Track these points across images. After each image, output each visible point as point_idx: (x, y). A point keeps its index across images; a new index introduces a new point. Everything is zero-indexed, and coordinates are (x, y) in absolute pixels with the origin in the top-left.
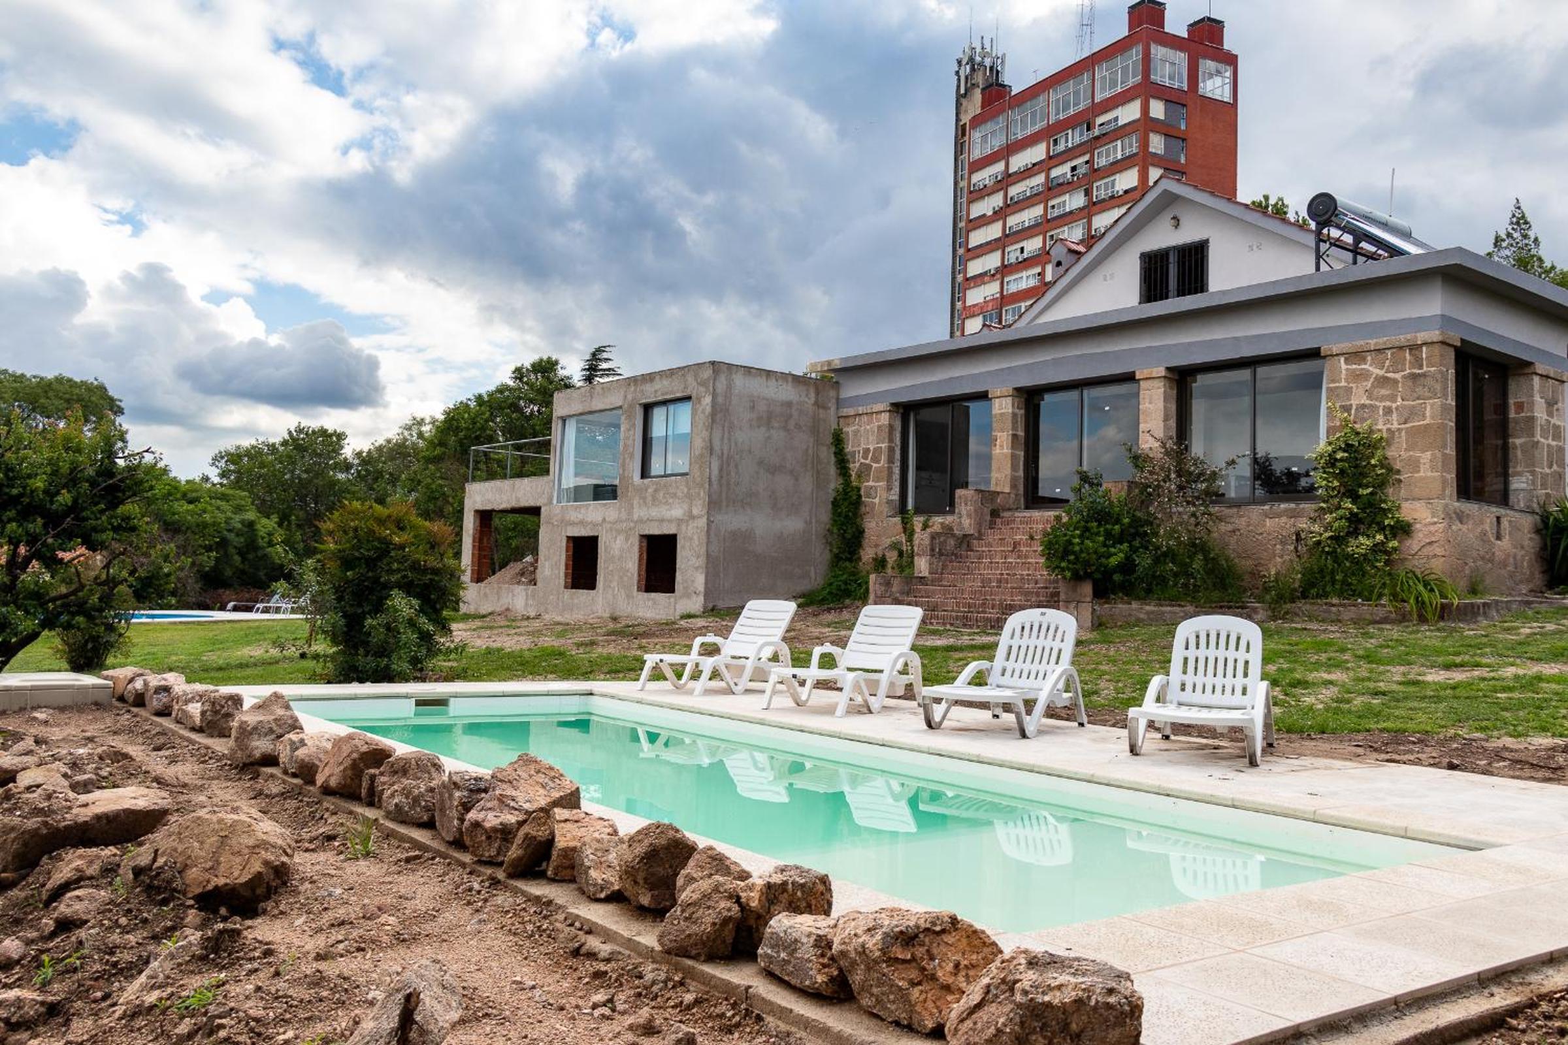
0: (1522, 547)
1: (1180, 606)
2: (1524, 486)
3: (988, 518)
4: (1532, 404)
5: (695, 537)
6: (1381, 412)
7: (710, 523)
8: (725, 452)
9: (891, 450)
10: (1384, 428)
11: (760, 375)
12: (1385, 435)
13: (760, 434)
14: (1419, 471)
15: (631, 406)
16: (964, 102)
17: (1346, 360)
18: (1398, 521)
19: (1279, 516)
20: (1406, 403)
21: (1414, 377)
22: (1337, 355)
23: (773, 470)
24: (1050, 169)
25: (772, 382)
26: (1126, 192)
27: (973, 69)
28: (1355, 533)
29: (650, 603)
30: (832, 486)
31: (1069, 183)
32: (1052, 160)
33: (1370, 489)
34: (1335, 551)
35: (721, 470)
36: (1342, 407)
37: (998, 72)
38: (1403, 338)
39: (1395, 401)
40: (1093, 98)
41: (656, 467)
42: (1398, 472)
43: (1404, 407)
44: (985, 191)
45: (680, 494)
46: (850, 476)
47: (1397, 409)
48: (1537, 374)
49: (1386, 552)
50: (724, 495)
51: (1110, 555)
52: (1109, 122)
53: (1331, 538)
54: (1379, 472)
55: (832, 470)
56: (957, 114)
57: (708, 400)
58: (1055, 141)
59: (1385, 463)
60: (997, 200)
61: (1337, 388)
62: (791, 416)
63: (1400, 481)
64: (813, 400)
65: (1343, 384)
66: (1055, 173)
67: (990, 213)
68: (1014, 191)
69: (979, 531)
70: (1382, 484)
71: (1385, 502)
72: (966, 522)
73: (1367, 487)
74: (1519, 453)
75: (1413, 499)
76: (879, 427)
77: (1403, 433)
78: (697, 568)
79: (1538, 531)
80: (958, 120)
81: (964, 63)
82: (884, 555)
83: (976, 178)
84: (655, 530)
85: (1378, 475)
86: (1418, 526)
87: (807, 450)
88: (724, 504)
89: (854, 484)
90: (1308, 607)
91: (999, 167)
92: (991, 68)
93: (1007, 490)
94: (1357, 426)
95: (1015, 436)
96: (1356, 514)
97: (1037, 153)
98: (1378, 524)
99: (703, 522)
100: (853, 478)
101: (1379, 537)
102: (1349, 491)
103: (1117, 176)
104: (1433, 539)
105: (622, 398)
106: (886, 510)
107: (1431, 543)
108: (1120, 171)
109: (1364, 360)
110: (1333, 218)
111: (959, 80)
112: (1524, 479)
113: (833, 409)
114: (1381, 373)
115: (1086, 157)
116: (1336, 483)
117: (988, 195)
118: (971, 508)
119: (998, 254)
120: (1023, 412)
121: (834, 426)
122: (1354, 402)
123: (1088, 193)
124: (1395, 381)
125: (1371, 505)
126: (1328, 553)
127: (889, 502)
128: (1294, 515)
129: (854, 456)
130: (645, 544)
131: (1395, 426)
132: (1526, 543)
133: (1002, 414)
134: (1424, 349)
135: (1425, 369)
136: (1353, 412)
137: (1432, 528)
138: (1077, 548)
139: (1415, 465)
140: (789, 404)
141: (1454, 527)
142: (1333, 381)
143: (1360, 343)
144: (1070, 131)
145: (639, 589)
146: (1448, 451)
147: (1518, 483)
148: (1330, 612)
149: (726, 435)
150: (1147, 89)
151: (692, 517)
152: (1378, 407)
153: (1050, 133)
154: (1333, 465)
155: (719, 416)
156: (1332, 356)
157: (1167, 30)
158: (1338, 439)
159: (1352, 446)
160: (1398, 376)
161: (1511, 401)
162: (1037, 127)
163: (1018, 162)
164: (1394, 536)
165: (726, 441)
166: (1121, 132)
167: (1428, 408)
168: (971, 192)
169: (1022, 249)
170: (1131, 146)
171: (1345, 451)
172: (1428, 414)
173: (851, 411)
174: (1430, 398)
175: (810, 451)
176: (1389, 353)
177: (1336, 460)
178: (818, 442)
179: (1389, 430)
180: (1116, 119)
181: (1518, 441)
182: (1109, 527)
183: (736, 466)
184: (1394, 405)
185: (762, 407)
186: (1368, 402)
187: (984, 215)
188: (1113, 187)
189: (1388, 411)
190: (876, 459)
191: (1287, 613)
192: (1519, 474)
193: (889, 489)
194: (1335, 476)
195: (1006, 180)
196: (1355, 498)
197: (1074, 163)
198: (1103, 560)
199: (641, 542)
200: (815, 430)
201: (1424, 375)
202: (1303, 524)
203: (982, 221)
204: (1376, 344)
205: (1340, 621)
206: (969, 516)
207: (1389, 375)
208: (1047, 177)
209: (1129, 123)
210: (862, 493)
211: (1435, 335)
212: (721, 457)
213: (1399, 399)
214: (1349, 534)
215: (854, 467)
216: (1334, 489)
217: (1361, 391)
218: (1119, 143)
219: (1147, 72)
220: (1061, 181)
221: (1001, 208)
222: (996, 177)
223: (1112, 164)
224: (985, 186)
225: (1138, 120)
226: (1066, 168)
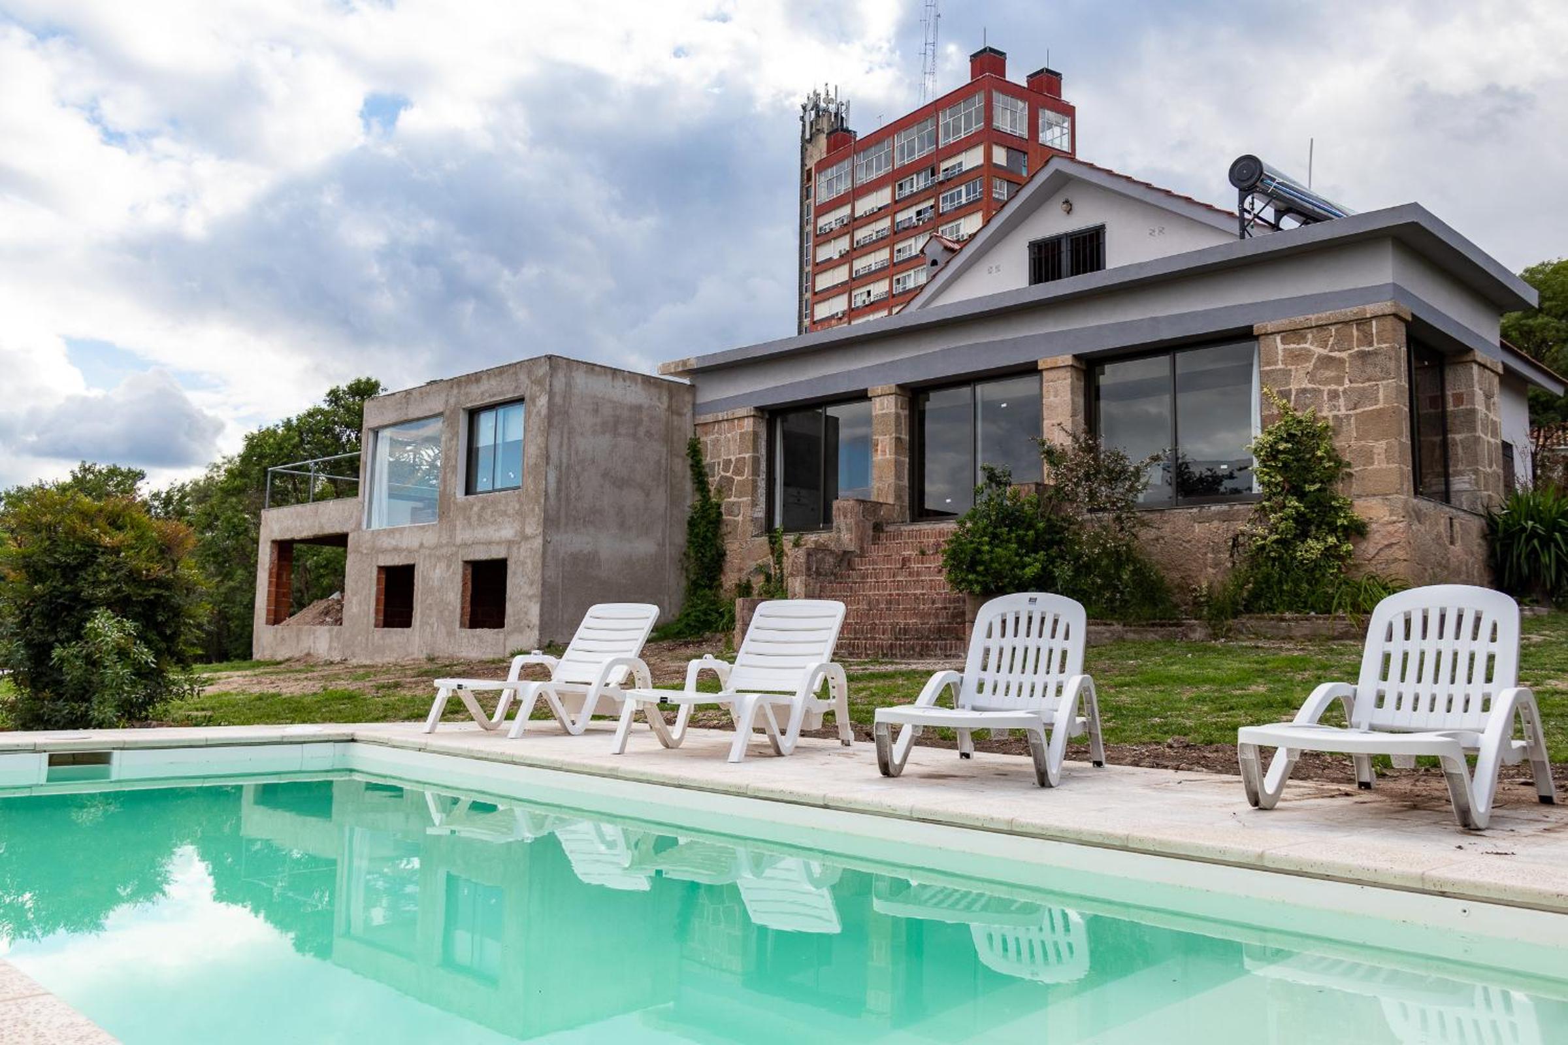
0: (1472, 554)
1: (1105, 624)
2: (1467, 486)
3: (871, 533)
4: (1473, 395)
5: (529, 561)
6: (1325, 397)
7: (546, 543)
8: (564, 461)
9: (756, 461)
10: (1330, 415)
11: (605, 374)
12: (1331, 423)
13: (605, 441)
14: (1372, 464)
15: (454, 412)
16: (809, 147)
17: (1283, 341)
18: (1352, 521)
19: (1209, 520)
20: (1353, 385)
21: (1363, 355)
22: (1272, 333)
23: (621, 483)
24: (895, 213)
25: (619, 383)
27: (817, 115)
28: (1304, 535)
29: (475, 641)
30: (689, 502)
31: (914, 227)
32: (898, 205)
33: (1318, 486)
34: (1280, 558)
35: (559, 482)
36: (1280, 392)
37: (842, 118)
38: (1350, 311)
39: (1342, 384)
40: (937, 143)
41: (483, 482)
42: (1349, 465)
43: (1352, 390)
44: (831, 236)
45: (510, 512)
46: (709, 491)
47: (1344, 392)
48: (1476, 362)
49: (1341, 558)
50: (563, 513)
51: (1024, 566)
52: (954, 167)
53: (1276, 541)
54: (1327, 465)
55: (689, 486)
56: (803, 159)
57: (543, 401)
58: (901, 186)
59: (1332, 455)
60: (843, 244)
61: (1273, 371)
62: (641, 420)
63: (1350, 475)
64: (665, 405)
65: (1280, 366)
66: (900, 217)
67: (836, 257)
68: (861, 234)
69: (862, 548)
70: (1329, 478)
71: (1334, 499)
72: (846, 537)
73: (1313, 483)
74: (1460, 451)
75: (1367, 495)
76: (742, 434)
77: (1353, 420)
78: (530, 598)
79: (1484, 537)
80: (803, 165)
81: (809, 108)
82: (749, 581)
83: (823, 221)
84: (481, 555)
85: (1325, 468)
86: (1374, 526)
87: (659, 462)
88: (563, 520)
89: (714, 500)
90: (1253, 622)
91: (845, 211)
92: (836, 115)
93: (891, 501)
94: (1298, 414)
95: (898, 440)
96: (1303, 515)
97: (883, 197)
98: (1328, 524)
99: (538, 543)
100: (712, 494)
101: (1331, 540)
102: (1293, 487)
103: (962, 220)
104: (1393, 540)
105: (443, 401)
106: (750, 528)
107: (1390, 546)
108: (964, 216)
109: (1303, 338)
110: (1258, 184)
111: (804, 126)
112: (1466, 478)
113: (689, 415)
114: (1324, 352)
115: (932, 202)
116: (1279, 478)
117: (835, 239)
118: (851, 521)
119: (845, 297)
120: (906, 412)
121: (690, 435)
122: (1294, 387)
124: (1341, 361)
125: (1319, 503)
126: (1274, 559)
127: (754, 520)
128: (1227, 518)
129: (713, 469)
130: (469, 571)
131: (1343, 411)
132: (1476, 548)
133: (884, 415)
134: (1374, 323)
135: (1376, 345)
136: (1293, 397)
137: (1391, 528)
138: (987, 557)
139: (1368, 457)
140: (639, 408)
141: (1413, 527)
142: (1268, 364)
143: (1299, 320)
144: (915, 176)
145: (462, 625)
146: (1404, 440)
147: (1460, 484)
148: (1279, 628)
149: (565, 441)
150: (990, 136)
151: (526, 538)
152: (1321, 391)
153: (895, 178)
154: (1275, 458)
155: (556, 420)
156: (1267, 334)
157: (1007, 79)
158: (1279, 427)
159: (1295, 435)
160: (1344, 355)
161: (1449, 393)
162: (882, 173)
163: (864, 206)
164: (1347, 538)
165: (565, 448)
166: (965, 177)
167: (1381, 391)
168: (817, 236)
169: (869, 293)
170: (975, 192)
171: (1287, 442)
172: (1381, 395)
173: (709, 418)
174: (1384, 379)
175: (663, 461)
176: (1333, 329)
177: (1279, 452)
178: (672, 453)
179: (1336, 417)
180: (960, 164)
181: (1458, 437)
182: (1021, 532)
183: (578, 478)
184: (1341, 389)
185: (607, 411)
186: (1310, 386)
187: (831, 258)
188: (958, 231)
189: (1334, 395)
190: (738, 471)
191: (1229, 630)
192: (1461, 473)
193: (754, 504)
194: (1279, 470)
195: (852, 224)
196: (1301, 495)
197: (919, 207)
198: (1017, 571)
199: (465, 569)
200: (668, 439)
201: (1375, 353)
202: (1242, 527)
203: (830, 265)
204: (1318, 319)
205: (1291, 638)
206: (849, 530)
207: (1332, 354)
208: (893, 221)
209: (973, 169)
210: (723, 510)
211: (1386, 307)
212: (559, 467)
213: (1347, 381)
214: (1296, 537)
215: (713, 481)
216: (1277, 485)
217: (1302, 373)
218: (963, 188)
219: (989, 119)
220: (906, 225)
221: (848, 252)
222: (843, 221)
223: (956, 209)
224: (831, 230)
225: (982, 166)
226: (911, 213)
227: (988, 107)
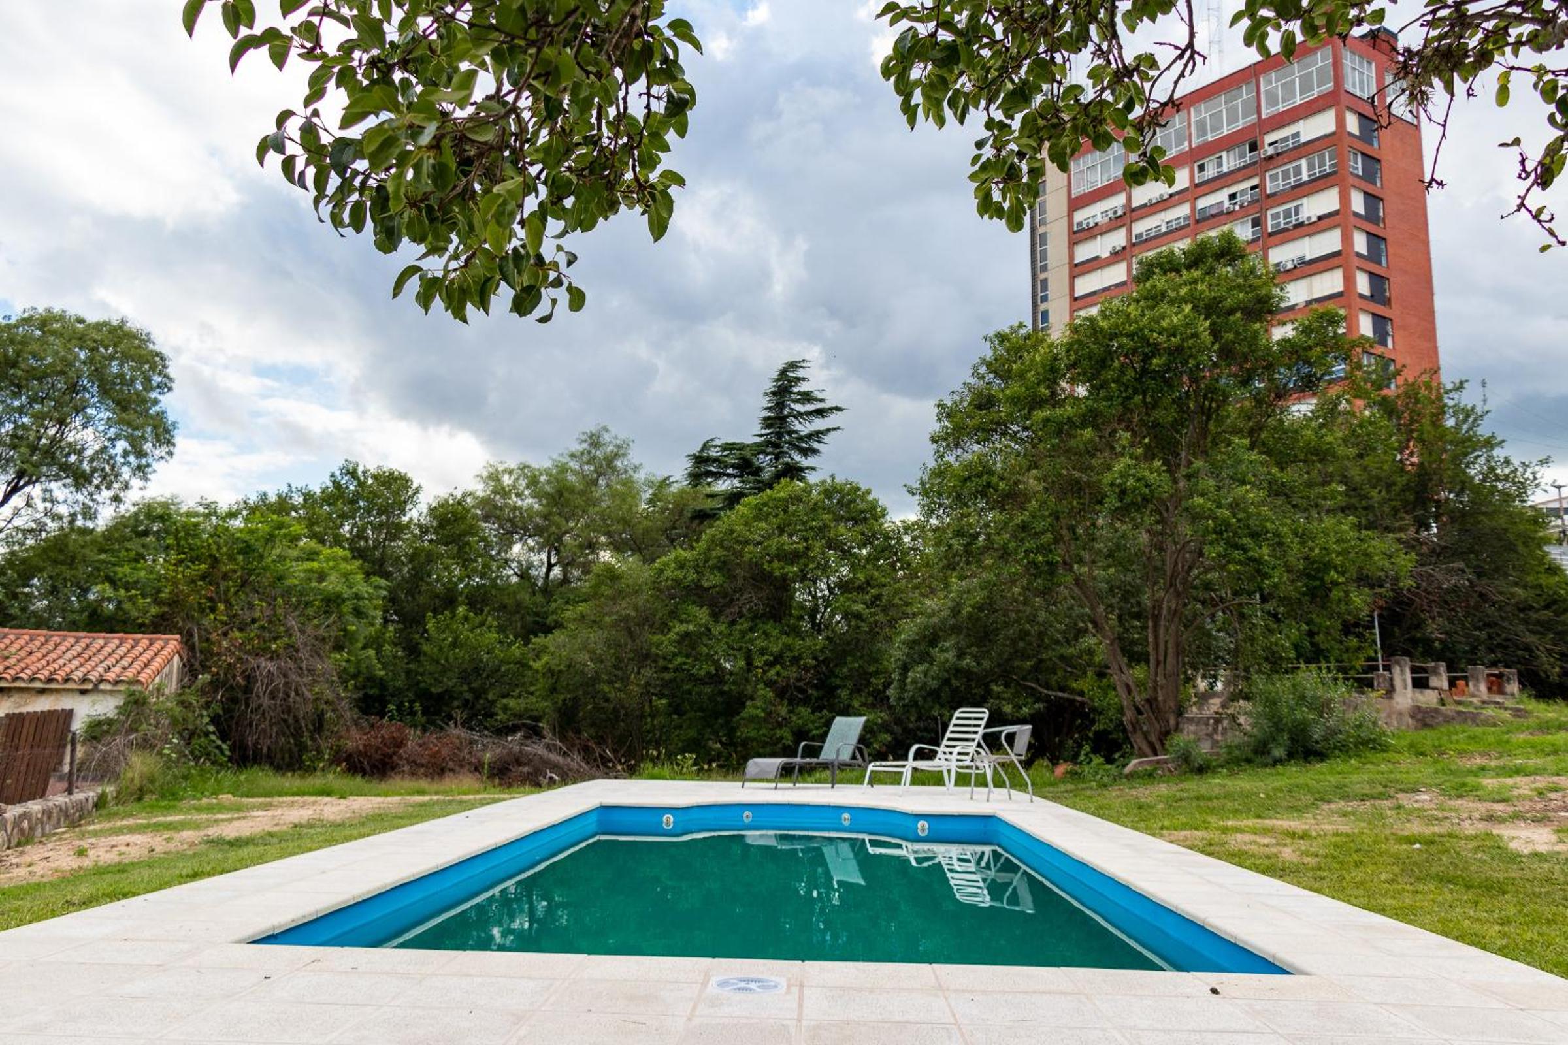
24: (1196, 199)
26: (1320, 218)
31: (1229, 213)
32: (1195, 190)
40: (1259, 112)
44: (1096, 231)
52: (1286, 139)
58: (1202, 168)
60: (1118, 239)
66: (1202, 203)
67: (1105, 255)
68: (1140, 227)
83: (1080, 216)
91: (1118, 201)
103: (1305, 201)
108: (1307, 195)
115: (1255, 181)
117: (1101, 234)
123: (1256, 223)
144: (1224, 154)
150: (1334, 99)
153: (1195, 157)
162: (1174, 152)
163: (1144, 194)
166: (1305, 149)
168: (1075, 233)
170: (1322, 164)
180: (1297, 135)
187: (1097, 258)
188: (1297, 214)
195: (1128, 216)
197: (1232, 190)
203: (1094, 264)
208: (1193, 208)
209: (1318, 139)
218: (1304, 163)
219: (1338, 78)
220: (1213, 211)
221: (1124, 248)
222: (1115, 212)
223: (1293, 188)
224: (1096, 224)
225: (1334, 133)
226: (1222, 196)
227: (1337, 65)
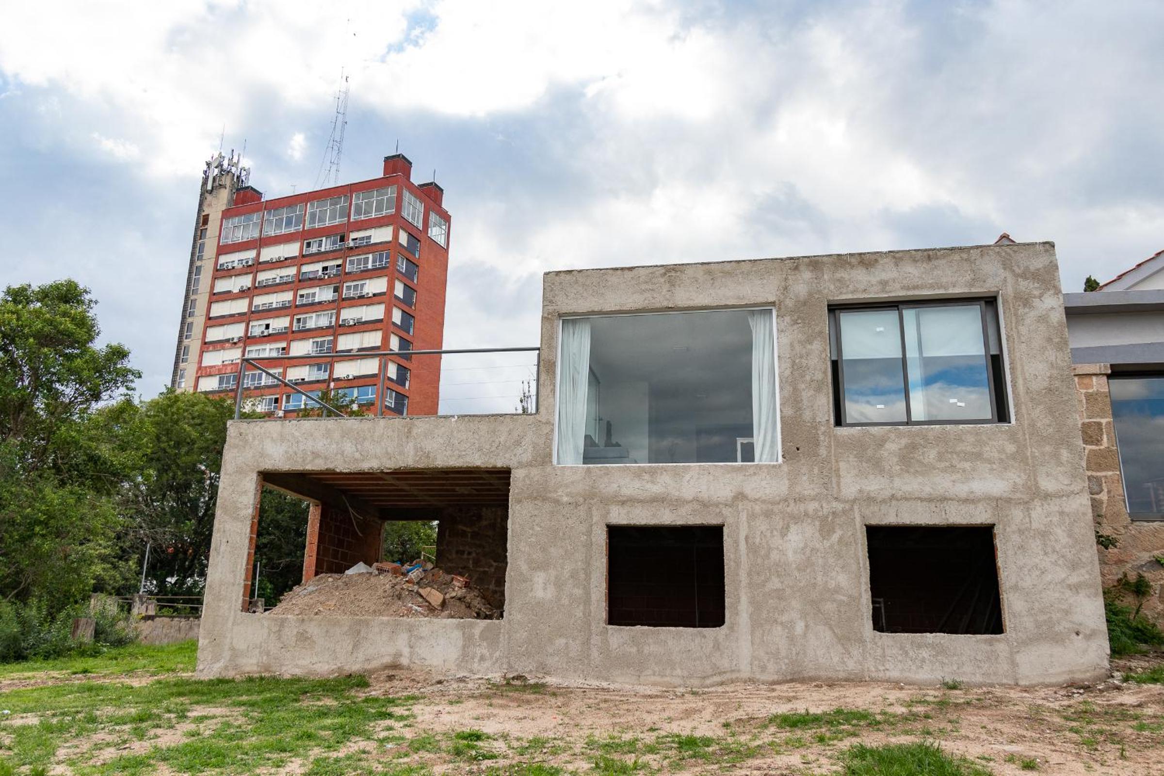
16: (209, 197)
24: (301, 265)
26: (374, 295)
27: (221, 173)
29: (923, 653)
31: (321, 279)
32: (303, 259)
40: (349, 217)
44: (233, 272)
45: (992, 454)
52: (363, 238)
56: (201, 206)
58: (309, 245)
60: (246, 281)
66: (305, 269)
67: (236, 291)
68: (262, 277)
78: (1076, 588)
80: (200, 210)
81: (213, 166)
83: (223, 259)
91: (251, 255)
92: (238, 177)
97: (292, 250)
103: (367, 281)
105: (772, 289)
108: (371, 278)
111: (206, 179)
115: (339, 262)
117: (236, 276)
119: (242, 326)
123: (336, 290)
144: (324, 239)
150: (396, 221)
153: (305, 237)
157: (411, 180)
162: (292, 230)
163: (269, 254)
166: (370, 247)
168: (217, 270)
169: (267, 326)
170: (381, 261)
180: (369, 237)
187: (230, 292)
188: (362, 290)
195: (255, 267)
197: (326, 264)
203: (227, 296)
208: (299, 271)
209: (381, 243)
218: (370, 256)
219: (399, 208)
220: (311, 276)
221: (249, 289)
222: (247, 262)
223: (362, 271)
224: (233, 268)
225: (390, 242)
226: (318, 267)
227: (399, 199)
